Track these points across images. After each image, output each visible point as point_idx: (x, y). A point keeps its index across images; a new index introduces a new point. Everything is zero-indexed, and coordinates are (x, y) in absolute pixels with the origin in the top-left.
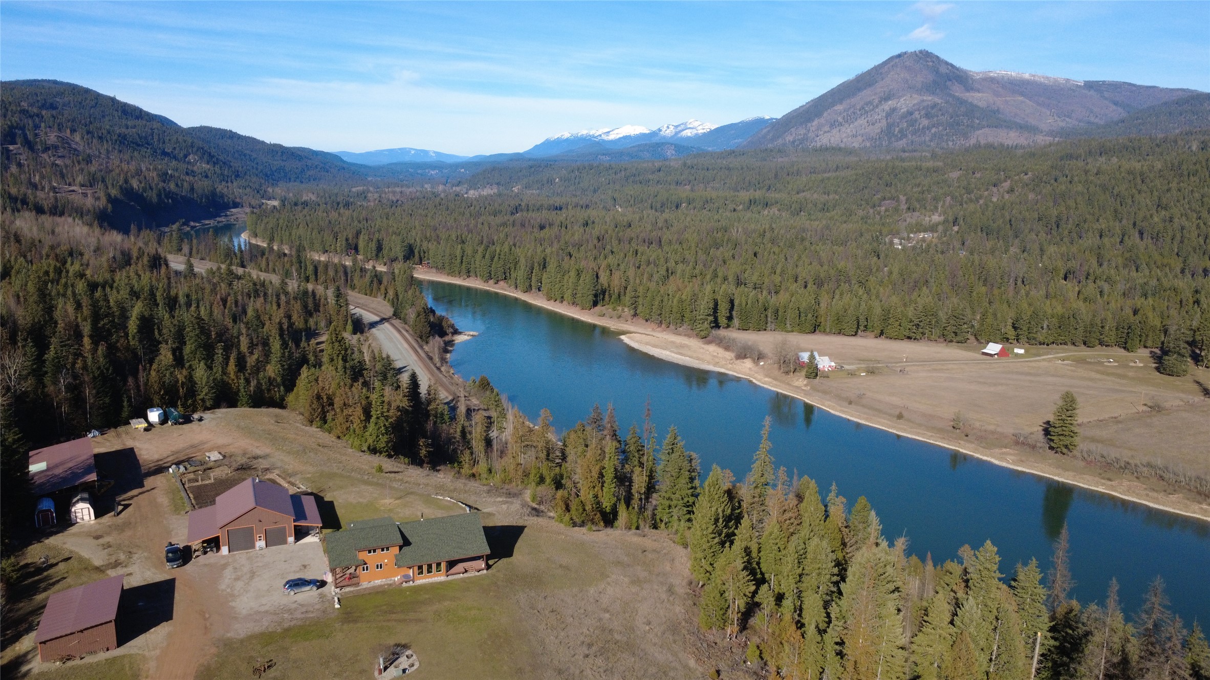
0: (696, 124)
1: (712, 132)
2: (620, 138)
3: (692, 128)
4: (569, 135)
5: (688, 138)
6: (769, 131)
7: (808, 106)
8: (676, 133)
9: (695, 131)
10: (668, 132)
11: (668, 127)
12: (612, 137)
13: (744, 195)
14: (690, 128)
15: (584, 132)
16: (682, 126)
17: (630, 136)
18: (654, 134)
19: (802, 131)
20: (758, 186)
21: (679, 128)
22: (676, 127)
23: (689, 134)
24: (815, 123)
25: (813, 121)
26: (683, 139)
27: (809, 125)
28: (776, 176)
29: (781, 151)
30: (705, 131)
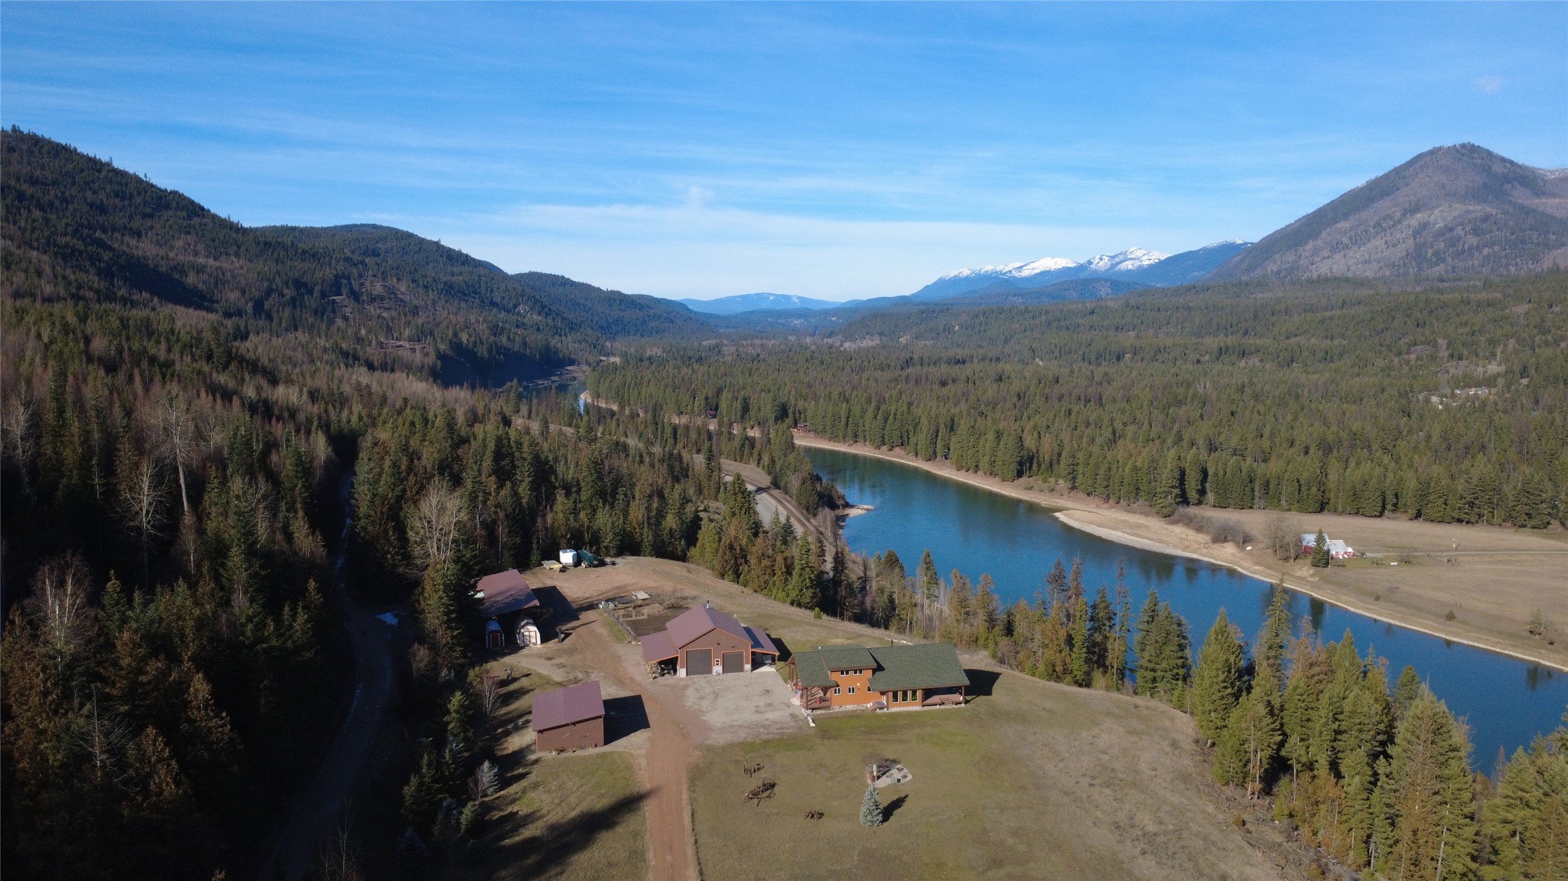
0: (1139, 253)
1: (1162, 264)
2: (1036, 275)
3: (1134, 259)
4: (969, 272)
5: (1129, 272)
6: (1243, 260)
7: (1298, 224)
8: (1113, 266)
9: (1137, 263)
10: (1102, 265)
11: (1101, 259)
12: (1026, 273)
13: (1212, 342)
14: (1131, 259)
15: (989, 268)
16: (1121, 257)
17: (1049, 271)
18: (1081, 268)
19: (1290, 257)
20: (1230, 330)
21: (1117, 260)
22: (1112, 258)
23: (1130, 267)
24: (1310, 246)
25: (1306, 244)
26: (1121, 273)
27: (1301, 249)
28: (1255, 317)
29: (1261, 284)
30: (1152, 262)
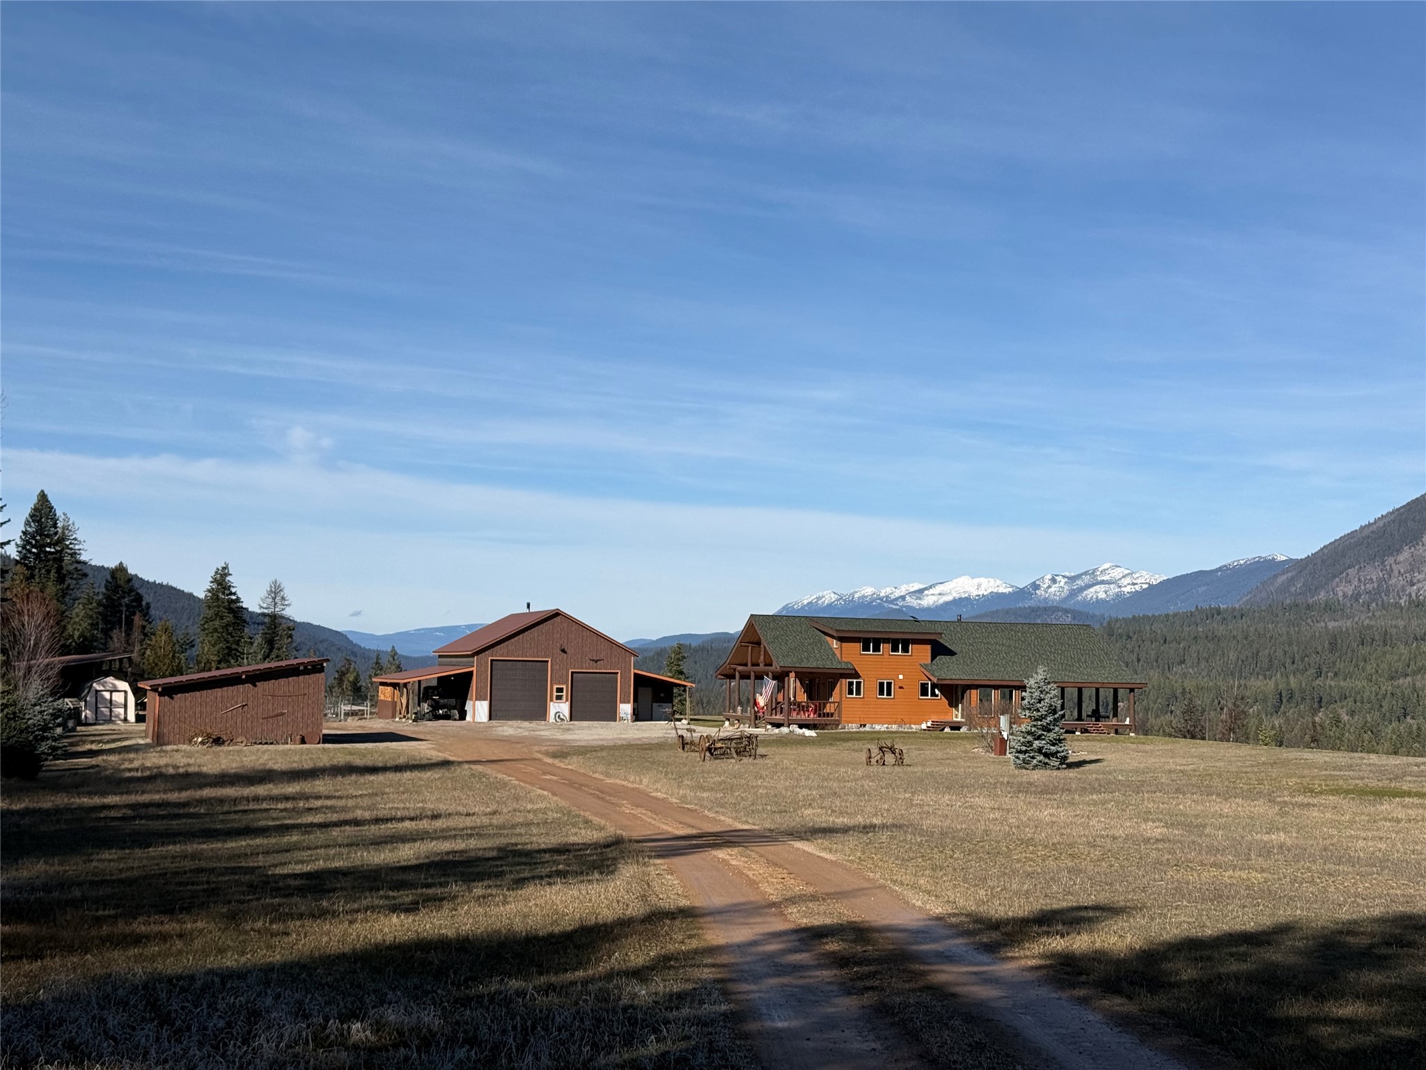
0: (1116, 573)
1: (1152, 590)
2: (947, 603)
3: (1109, 583)
4: (834, 597)
5: (1099, 602)
6: (1292, 581)
7: (1381, 524)
8: (1073, 593)
9: (1114, 589)
10: (1055, 591)
11: (1054, 581)
12: (929, 600)
14: (1103, 582)
15: (868, 591)
16: (1087, 579)
17: (968, 599)
18: (1021, 594)
21: (1080, 582)
22: (1072, 579)
23: (1102, 595)
26: (1085, 603)
27: (1390, 560)
30: (1137, 588)
